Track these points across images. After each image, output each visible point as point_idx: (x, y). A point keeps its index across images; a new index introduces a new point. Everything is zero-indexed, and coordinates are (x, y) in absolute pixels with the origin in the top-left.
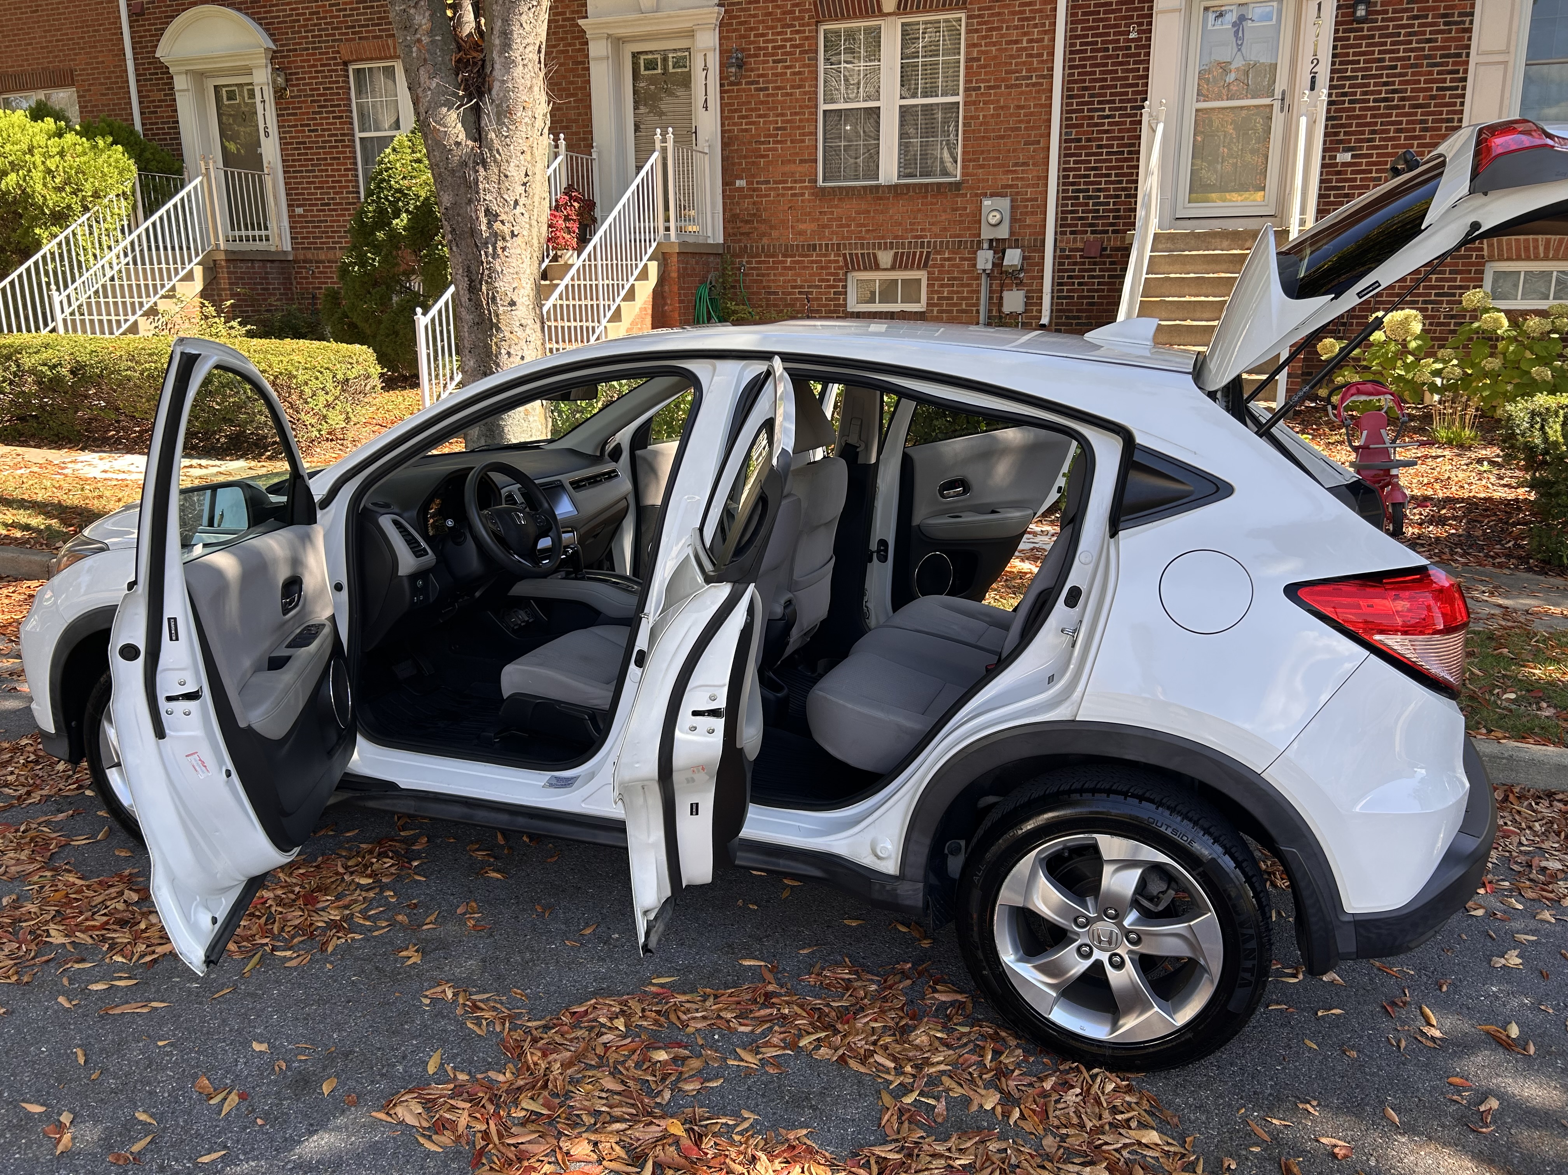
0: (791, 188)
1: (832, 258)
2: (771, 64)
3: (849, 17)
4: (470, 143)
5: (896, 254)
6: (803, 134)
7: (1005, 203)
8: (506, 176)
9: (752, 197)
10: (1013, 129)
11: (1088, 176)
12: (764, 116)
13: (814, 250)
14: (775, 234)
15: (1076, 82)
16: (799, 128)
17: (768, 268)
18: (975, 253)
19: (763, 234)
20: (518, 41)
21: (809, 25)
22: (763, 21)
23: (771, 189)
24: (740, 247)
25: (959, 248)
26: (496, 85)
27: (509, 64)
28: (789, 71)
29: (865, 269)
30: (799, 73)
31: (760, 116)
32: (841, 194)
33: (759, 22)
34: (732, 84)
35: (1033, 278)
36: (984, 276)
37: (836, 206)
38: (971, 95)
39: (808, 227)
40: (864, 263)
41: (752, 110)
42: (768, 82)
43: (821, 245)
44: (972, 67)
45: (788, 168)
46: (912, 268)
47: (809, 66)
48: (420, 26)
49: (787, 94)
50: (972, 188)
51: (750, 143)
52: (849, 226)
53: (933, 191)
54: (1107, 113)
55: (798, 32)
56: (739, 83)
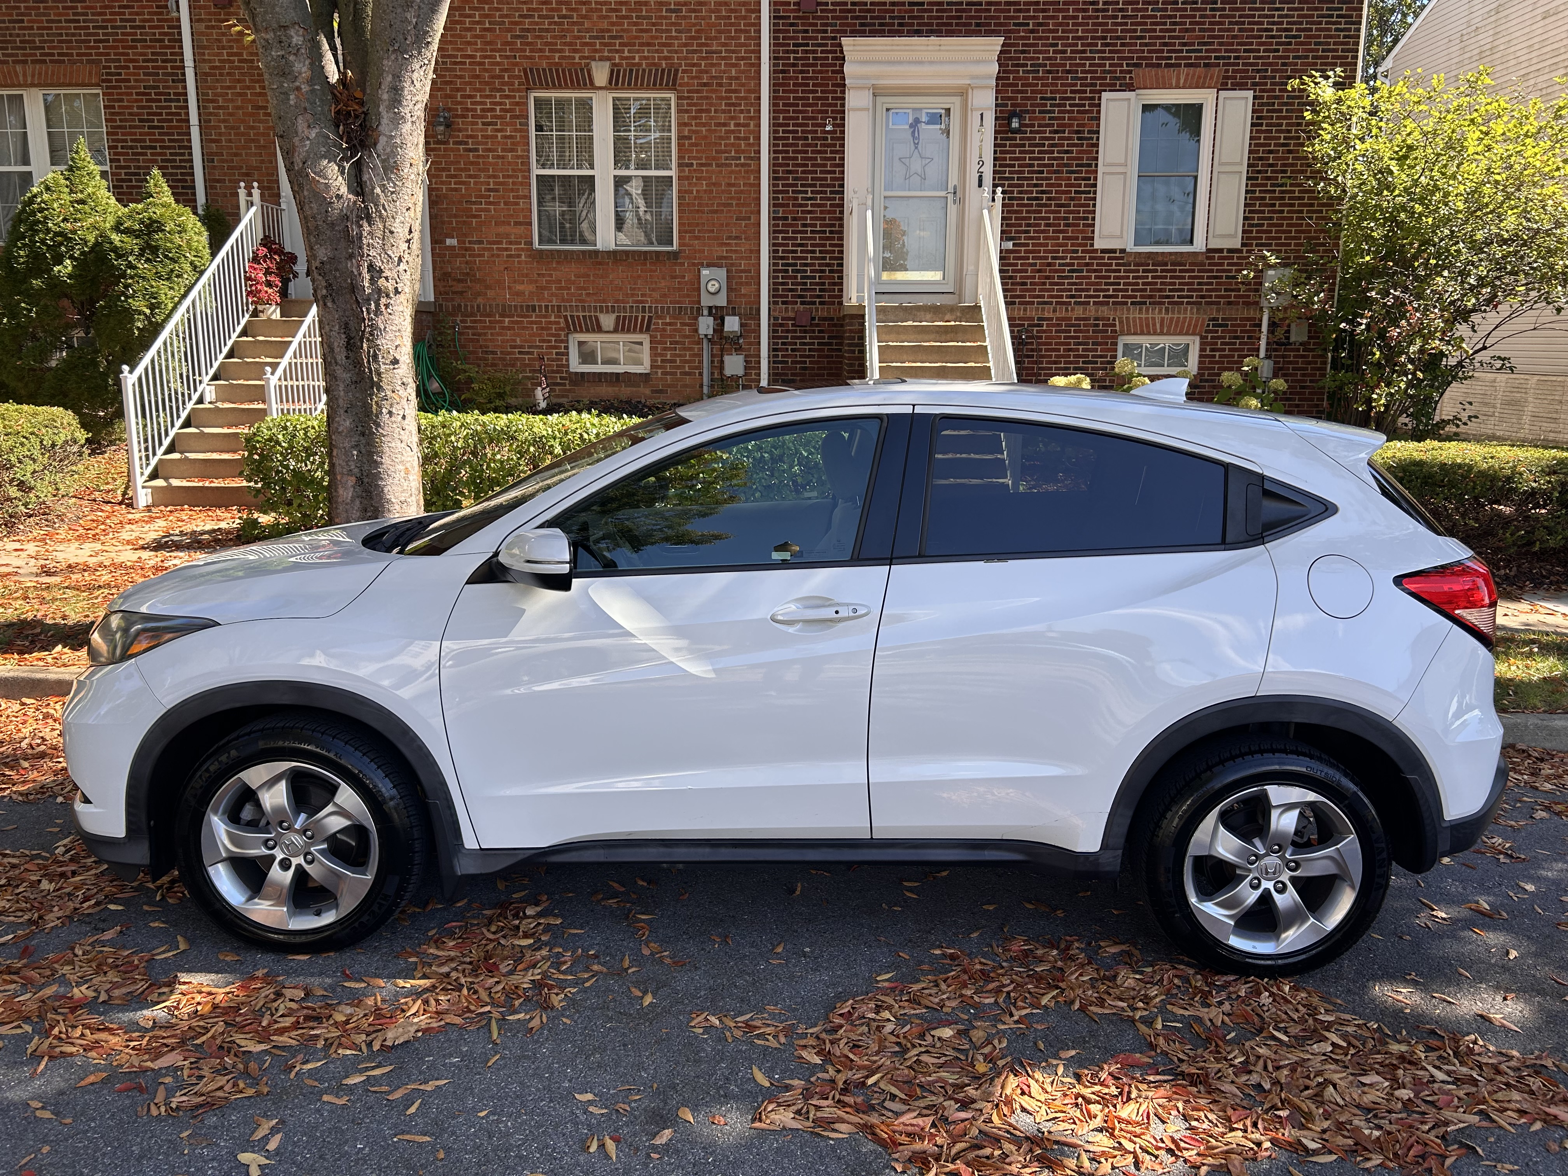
0: (506, 249)
1: (553, 319)
2: (480, 126)
3: (560, 87)
4: (350, 196)
5: (618, 317)
6: (518, 197)
7: (722, 273)
8: (392, 232)
9: (464, 256)
10: (725, 205)
11: (795, 252)
12: (475, 177)
13: (534, 310)
14: (490, 293)
15: (780, 165)
16: (512, 190)
17: (484, 328)
18: (696, 319)
19: (479, 294)
20: (409, 97)
21: (519, 91)
22: (470, 83)
23: (484, 249)
24: (453, 306)
25: (680, 313)
26: (383, 140)
27: (398, 120)
28: (499, 134)
29: (588, 331)
30: (510, 137)
31: (470, 176)
32: (559, 257)
33: (466, 83)
34: (439, 142)
35: (750, 344)
36: (705, 341)
37: (555, 269)
38: (684, 171)
39: (526, 288)
40: (586, 324)
41: (461, 170)
42: (478, 143)
43: (540, 307)
44: (684, 145)
45: (502, 229)
46: (635, 331)
47: (520, 131)
48: (300, 73)
49: (499, 157)
50: (688, 258)
51: (460, 202)
52: (569, 289)
53: (651, 258)
54: (809, 195)
55: (507, 97)
56: (446, 143)
